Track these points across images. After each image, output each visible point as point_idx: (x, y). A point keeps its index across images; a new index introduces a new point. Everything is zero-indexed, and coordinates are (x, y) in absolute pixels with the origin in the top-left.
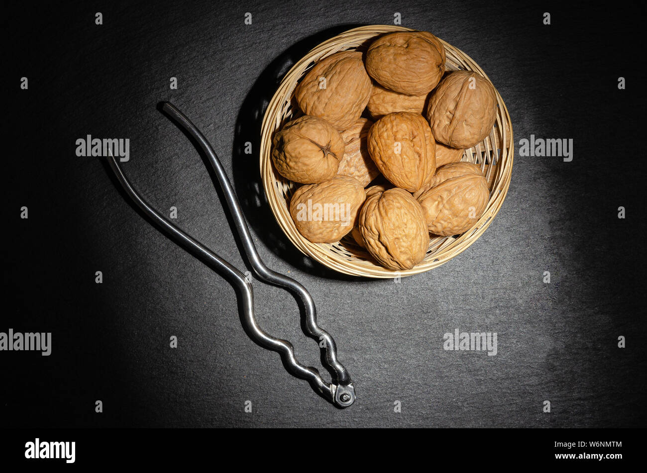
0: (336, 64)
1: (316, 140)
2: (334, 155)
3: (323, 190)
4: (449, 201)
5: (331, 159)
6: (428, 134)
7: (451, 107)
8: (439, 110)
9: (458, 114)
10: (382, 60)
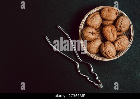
0: (94, 15)
1: (90, 32)
2: (95, 34)
3: (92, 42)
4: (120, 43)
5: (94, 35)
6: (115, 29)
7: (120, 24)
8: (117, 25)
9: (122, 26)
10: (103, 14)
